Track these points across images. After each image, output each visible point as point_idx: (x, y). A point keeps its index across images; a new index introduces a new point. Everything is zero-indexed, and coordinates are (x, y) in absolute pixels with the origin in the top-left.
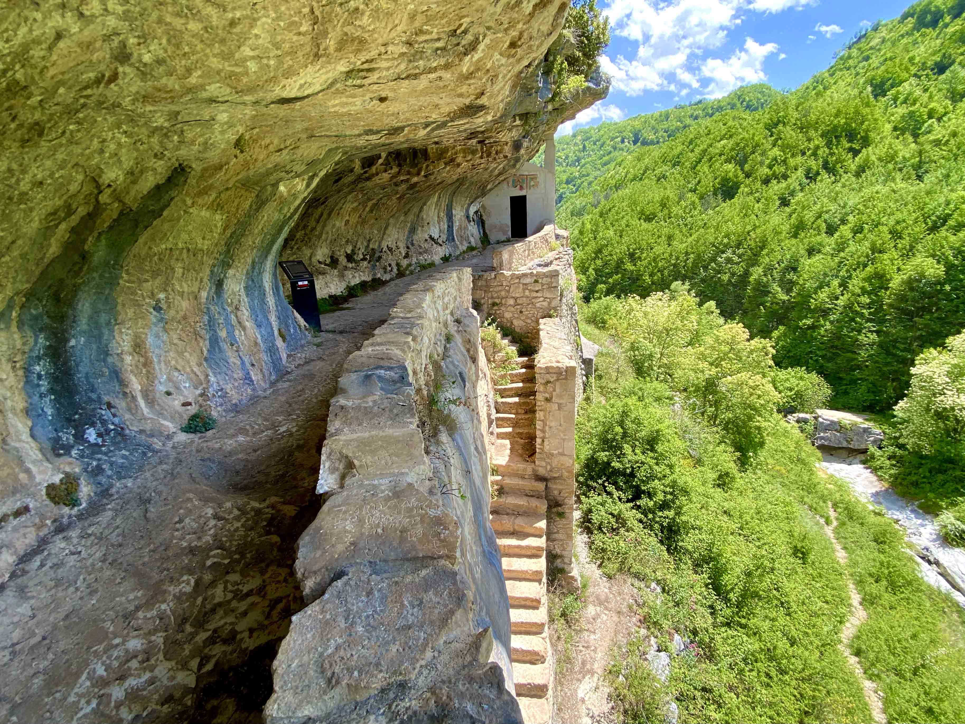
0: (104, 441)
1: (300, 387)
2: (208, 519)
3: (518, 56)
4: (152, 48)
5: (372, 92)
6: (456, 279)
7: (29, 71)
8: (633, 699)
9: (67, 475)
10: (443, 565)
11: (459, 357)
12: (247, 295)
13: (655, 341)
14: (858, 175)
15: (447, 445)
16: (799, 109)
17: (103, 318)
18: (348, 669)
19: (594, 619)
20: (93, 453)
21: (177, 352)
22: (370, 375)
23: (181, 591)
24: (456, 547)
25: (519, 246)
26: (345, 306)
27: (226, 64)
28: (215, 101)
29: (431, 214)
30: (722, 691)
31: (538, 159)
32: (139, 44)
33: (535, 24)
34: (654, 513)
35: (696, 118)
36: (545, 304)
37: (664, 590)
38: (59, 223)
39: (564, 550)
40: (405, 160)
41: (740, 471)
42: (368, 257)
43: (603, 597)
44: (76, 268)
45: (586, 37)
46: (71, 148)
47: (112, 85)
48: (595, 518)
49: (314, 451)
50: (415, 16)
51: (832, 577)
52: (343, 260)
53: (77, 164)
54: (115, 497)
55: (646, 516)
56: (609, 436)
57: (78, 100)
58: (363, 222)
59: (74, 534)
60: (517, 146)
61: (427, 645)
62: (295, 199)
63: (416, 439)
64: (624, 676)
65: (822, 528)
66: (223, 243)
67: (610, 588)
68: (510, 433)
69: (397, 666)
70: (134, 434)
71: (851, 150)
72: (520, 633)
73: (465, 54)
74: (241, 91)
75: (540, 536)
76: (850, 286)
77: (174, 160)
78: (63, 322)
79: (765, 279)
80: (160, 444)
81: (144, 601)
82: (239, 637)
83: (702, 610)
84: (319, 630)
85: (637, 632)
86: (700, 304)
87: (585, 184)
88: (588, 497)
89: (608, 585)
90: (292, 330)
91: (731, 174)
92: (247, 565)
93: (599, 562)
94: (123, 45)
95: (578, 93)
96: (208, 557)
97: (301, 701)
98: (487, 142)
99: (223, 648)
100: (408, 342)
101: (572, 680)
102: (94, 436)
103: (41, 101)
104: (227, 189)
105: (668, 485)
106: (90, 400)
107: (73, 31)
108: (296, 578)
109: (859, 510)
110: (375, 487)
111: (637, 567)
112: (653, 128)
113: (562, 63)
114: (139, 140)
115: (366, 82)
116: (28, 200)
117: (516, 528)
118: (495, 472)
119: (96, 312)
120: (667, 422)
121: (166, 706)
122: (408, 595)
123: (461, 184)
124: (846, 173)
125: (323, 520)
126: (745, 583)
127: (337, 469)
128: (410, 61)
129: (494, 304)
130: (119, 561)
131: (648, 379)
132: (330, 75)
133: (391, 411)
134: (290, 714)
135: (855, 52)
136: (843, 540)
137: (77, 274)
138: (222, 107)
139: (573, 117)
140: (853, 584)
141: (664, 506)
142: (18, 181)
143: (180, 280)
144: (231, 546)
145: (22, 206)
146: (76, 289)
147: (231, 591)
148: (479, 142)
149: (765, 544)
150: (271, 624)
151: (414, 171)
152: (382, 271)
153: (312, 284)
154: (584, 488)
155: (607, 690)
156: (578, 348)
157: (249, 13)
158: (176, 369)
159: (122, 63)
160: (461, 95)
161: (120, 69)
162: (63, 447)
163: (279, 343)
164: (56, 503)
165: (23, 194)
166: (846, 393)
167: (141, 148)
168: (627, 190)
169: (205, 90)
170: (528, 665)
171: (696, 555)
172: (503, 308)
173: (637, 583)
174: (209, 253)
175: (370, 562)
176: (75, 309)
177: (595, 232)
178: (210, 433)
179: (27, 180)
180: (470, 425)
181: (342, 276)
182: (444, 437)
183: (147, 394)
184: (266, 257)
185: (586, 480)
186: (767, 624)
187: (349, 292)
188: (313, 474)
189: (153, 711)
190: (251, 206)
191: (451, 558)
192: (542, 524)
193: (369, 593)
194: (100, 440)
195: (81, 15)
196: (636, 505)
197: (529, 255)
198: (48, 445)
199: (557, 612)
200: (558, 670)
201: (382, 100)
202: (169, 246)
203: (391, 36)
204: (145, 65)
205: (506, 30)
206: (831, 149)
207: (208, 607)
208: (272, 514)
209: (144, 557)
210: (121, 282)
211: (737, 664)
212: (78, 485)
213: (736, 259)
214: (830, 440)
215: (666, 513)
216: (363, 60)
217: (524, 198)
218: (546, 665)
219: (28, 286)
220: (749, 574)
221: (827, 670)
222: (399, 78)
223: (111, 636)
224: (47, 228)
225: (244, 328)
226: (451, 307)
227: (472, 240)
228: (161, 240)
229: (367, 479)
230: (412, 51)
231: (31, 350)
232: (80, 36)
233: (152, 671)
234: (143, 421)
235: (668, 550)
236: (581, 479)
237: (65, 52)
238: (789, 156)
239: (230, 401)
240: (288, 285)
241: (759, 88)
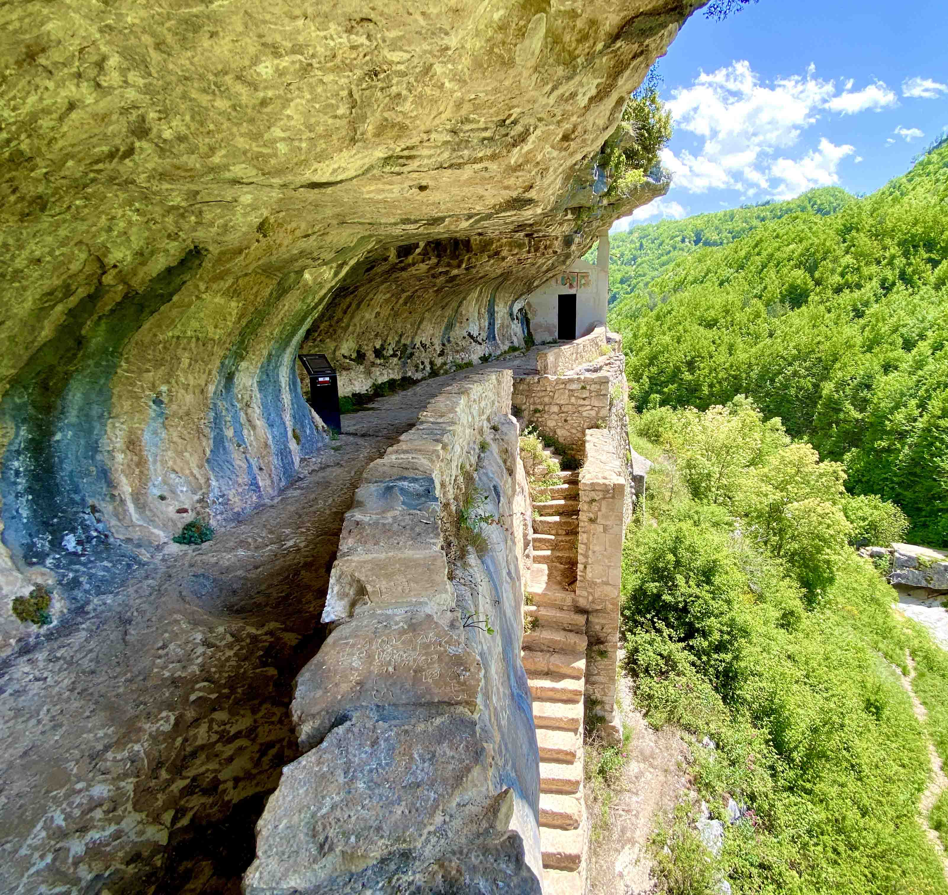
0: (84, 550)
1: (313, 496)
2: (196, 645)
3: (571, 150)
4: (174, 124)
5: (412, 180)
6: (495, 382)
7: (36, 141)
8: (679, 875)
9: (39, 587)
10: (462, 713)
11: (495, 468)
12: (260, 390)
13: (714, 459)
14: (937, 287)
15: (476, 569)
16: (875, 215)
17: (95, 410)
18: (344, 834)
19: (636, 778)
20: (71, 563)
21: (176, 451)
22: (392, 487)
23: (158, 728)
24: (477, 692)
25: (567, 349)
26: (370, 406)
27: (254, 144)
28: (239, 182)
29: (471, 309)
30: (783, 868)
31: (591, 256)
32: (160, 119)
33: (590, 118)
34: (708, 655)
35: (763, 220)
36: (593, 413)
37: (718, 746)
38: (55, 305)
39: (605, 695)
40: (445, 251)
41: (807, 610)
42: (399, 353)
43: (647, 753)
44: (69, 355)
45: (647, 131)
46: (74, 225)
47: (127, 161)
48: (642, 658)
49: (323, 571)
50: (461, 104)
51: (910, 736)
52: (370, 356)
53: (80, 242)
54: (92, 614)
55: (700, 659)
56: (661, 565)
57: (87, 174)
58: (396, 315)
59: (41, 656)
60: (568, 241)
61: (437, 807)
62: (321, 288)
63: (439, 563)
64: (669, 847)
65: (898, 679)
66: (237, 332)
67: (656, 742)
68: (548, 557)
69: (401, 831)
70: (119, 542)
71: (930, 260)
72: (551, 792)
73: (514, 146)
74: (269, 173)
75: (578, 678)
76: (930, 407)
77: (189, 241)
78: (49, 413)
79: (836, 396)
80: (148, 555)
81: (115, 739)
82: (221, 787)
83: (760, 770)
84: (314, 785)
85: (686, 795)
86: (765, 419)
87: (641, 285)
88: (635, 634)
89: (653, 738)
90: (308, 432)
91: (799, 281)
92: (237, 702)
93: (644, 711)
94: (143, 119)
95: (636, 188)
96: (193, 690)
97: (287, 870)
98: (535, 235)
99: (203, 800)
100: (437, 451)
101: (609, 850)
102: (73, 544)
103: (46, 173)
104: (246, 275)
105: (726, 624)
106: (73, 502)
107: (87, 102)
108: (291, 721)
109: (940, 659)
110: (388, 618)
111: (687, 718)
112: (717, 228)
113: (620, 156)
114: (152, 219)
115: (405, 169)
116: (23, 278)
117: (551, 667)
118: (529, 601)
119: (88, 403)
120: (725, 551)
121: (132, 866)
122: (419, 747)
123: (505, 279)
124: (925, 284)
125: (327, 654)
126: (811, 740)
127: (347, 595)
128: (454, 150)
129: (536, 411)
130: (90, 691)
131: (705, 501)
132: (367, 160)
133: (412, 529)
134: (274, 885)
135: (935, 157)
136: (922, 694)
137: (70, 361)
138: (246, 189)
139: (630, 213)
140: (934, 745)
141: (720, 647)
142: (13, 258)
143: (185, 372)
144: (220, 678)
145: (16, 285)
146: (67, 377)
147: (216, 732)
148: (527, 235)
149: (833, 696)
150: (260, 773)
151: (455, 262)
152: (414, 369)
153: (334, 380)
154: (631, 623)
155: (650, 864)
156: (629, 463)
157: (281, 92)
158: (174, 470)
159: (140, 139)
160: (507, 188)
161: (137, 144)
162: (37, 555)
163: (293, 445)
164: (23, 619)
165: (17, 272)
166: (925, 525)
167: (154, 227)
168: (686, 293)
169: (229, 170)
170: (559, 831)
171: (755, 706)
172: (546, 416)
173: (687, 736)
174: (220, 343)
175: (378, 706)
176: (64, 399)
177: (650, 336)
178: (205, 545)
179: (23, 256)
180: (502, 546)
181: (368, 373)
182: (472, 559)
183: (137, 497)
184: (284, 349)
185: (633, 614)
186: (834, 791)
187: (375, 390)
188: (320, 598)
189: (117, 871)
190: (272, 293)
191: (470, 704)
192: (581, 664)
193: (374, 743)
194: (79, 549)
195: (98, 85)
196: (688, 645)
197: (577, 359)
198: (20, 552)
199: (595, 768)
200: (594, 838)
201: (422, 188)
202: (177, 333)
203: (434, 123)
204: (165, 141)
205: (559, 122)
206: (908, 259)
207: (188, 749)
208: (271, 643)
209: (119, 687)
210: (119, 371)
211: (800, 836)
212: (50, 599)
213: (803, 372)
214: (905, 577)
215: (723, 656)
216: (403, 146)
217: (573, 297)
218: (579, 831)
219: (13, 371)
220: (815, 730)
221: (903, 847)
222: (441, 167)
223: (73, 779)
224: (42, 309)
225: (254, 427)
226: (488, 412)
227: (515, 339)
228: (167, 327)
229: (380, 608)
230: (457, 140)
231: (10, 444)
232: (95, 107)
233: (118, 823)
234: (130, 529)
235: (724, 699)
236: (627, 613)
237: (77, 124)
238: (862, 264)
239: (232, 509)
240: (308, 381)
241: (830, 191)
